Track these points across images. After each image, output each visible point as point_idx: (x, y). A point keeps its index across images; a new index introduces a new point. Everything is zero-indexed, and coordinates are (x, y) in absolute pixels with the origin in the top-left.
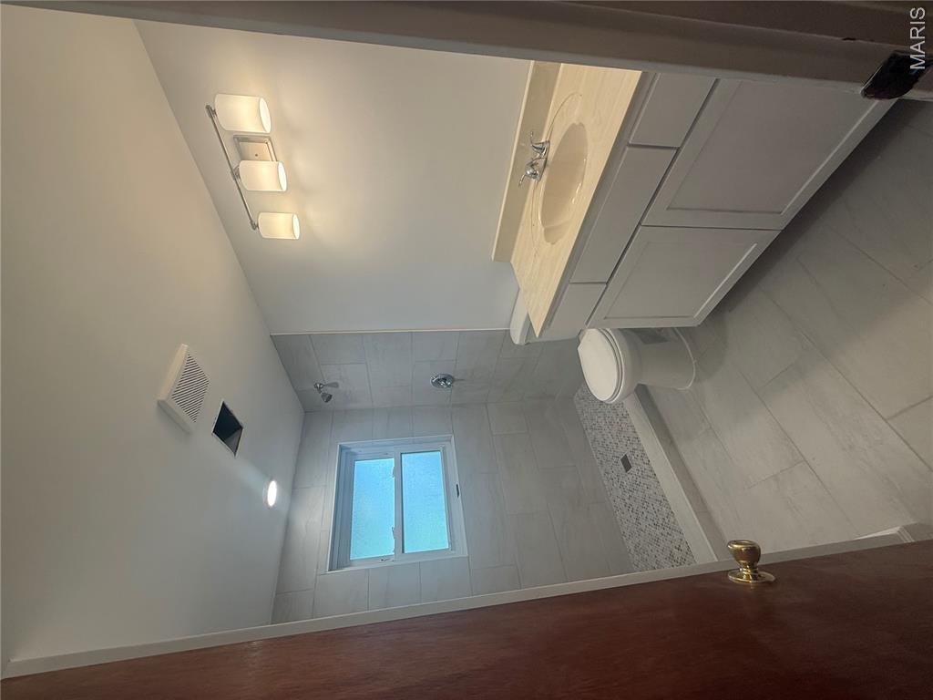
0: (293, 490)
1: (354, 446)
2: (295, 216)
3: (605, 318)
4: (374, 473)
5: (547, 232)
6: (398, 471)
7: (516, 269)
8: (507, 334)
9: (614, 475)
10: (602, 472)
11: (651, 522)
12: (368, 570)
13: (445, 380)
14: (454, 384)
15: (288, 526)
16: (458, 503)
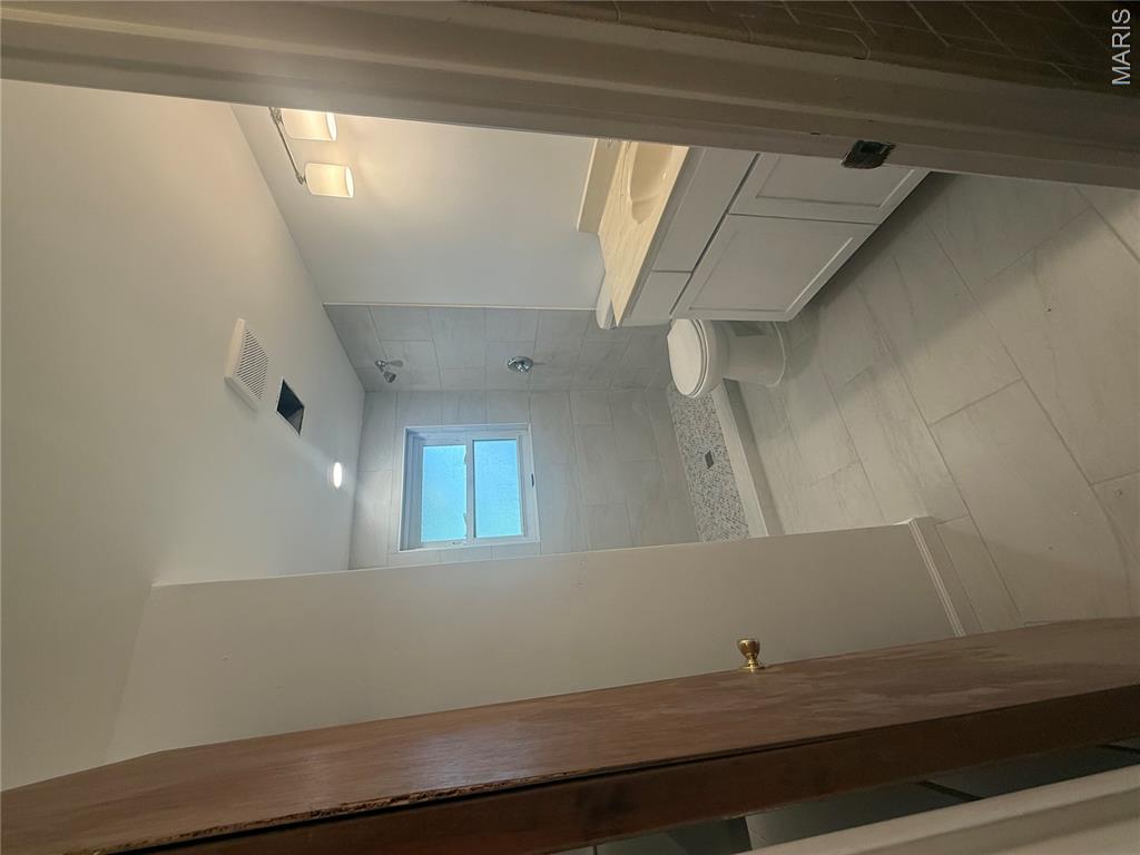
0: (359, 471)
1: (422, 430)
2: (348, 170)
3: (691, 309)
4: (445, 459)
5: (635, 205)
6: (471, 460)
7: (602, 241)
8: (593, 314)
9: (696, 471)
10: (686, 468)
11: (724, 517)
12: (439, 551)
13: (522, 363)
14: (534, 368)
15: (356, 507)
16: (532, 493)
